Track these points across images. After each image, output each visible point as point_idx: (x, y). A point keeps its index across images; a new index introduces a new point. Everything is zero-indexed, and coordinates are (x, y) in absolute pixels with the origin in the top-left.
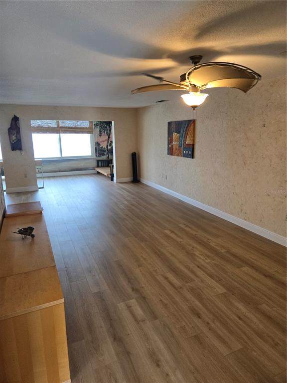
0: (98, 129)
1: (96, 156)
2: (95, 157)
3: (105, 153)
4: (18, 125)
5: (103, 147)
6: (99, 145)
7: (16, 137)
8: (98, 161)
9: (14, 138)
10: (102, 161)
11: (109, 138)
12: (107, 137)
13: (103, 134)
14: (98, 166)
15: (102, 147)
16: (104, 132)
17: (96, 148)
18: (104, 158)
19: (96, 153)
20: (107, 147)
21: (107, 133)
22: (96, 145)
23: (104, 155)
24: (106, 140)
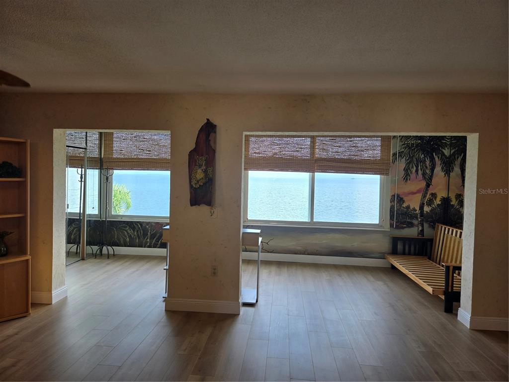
0: (402, 164)
1: (391, 226)
2: (387, 228)
3: (415, 222)
4: (212, 143)
5: (412, 207)
6: (401, 200)
7: (205, 172)
8: (395, 240)
9: (200, 174)
10: (405, 240)
11: (428, 185)
12: (424, 184)
13: (413, 176)
14: (394, 252)
15: (408, 207)
16: (417, 171)
17: (392, 208)
18: (412, 232)
19: (392, 217)
20: (422, 208)
21: (424, 174)
22: (392, 201)
23: (411, 225)
24: (418, 191)
